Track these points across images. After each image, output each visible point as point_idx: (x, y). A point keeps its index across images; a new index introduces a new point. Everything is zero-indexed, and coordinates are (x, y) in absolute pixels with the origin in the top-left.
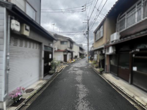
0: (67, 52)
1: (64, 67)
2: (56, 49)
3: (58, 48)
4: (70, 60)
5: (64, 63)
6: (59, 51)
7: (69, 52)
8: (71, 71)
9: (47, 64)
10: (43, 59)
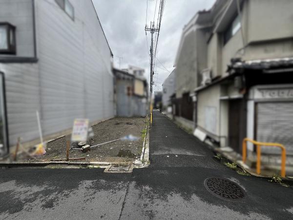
1: (85, 165)
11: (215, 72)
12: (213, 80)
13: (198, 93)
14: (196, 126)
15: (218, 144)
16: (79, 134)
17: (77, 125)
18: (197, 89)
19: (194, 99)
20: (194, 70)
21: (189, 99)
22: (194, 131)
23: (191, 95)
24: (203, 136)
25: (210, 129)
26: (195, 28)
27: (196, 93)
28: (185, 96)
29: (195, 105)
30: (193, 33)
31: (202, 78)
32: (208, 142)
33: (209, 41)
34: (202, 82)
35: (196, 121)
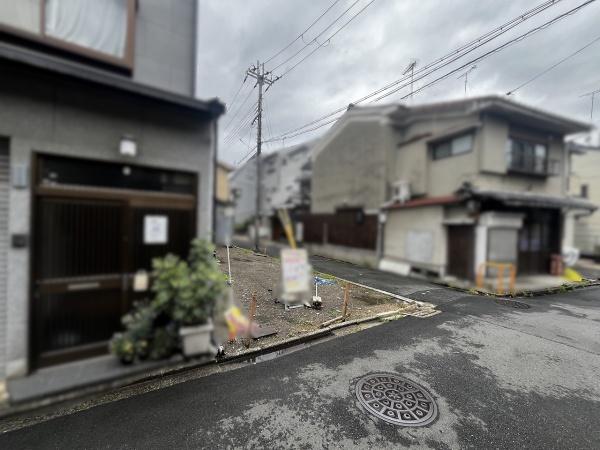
0: (471, 205)
1: (377, 319)
2: (404, 194)
3: (410, 186)
4: (511, 268)
5: (446, 285)
6: (418, 202)
7: (490, 204)
8: (296, 403)
9: (102, 282)
10: (17, 242)
11: (421, 189)
12: (415, 197)
13: (389, 210)
14: (382, 256)
15: (435, 275)
16: (295, 278)
17: (289, 261)
18: (386, 205)
19: (383, 218)
20: (378, 177)
21: (359, 216)
22: (378, 263)
23: (369, 211)
24: (404, 269)
25: (418, 258)
26: (384, 121)
27: (384, 210)
28: (343, 211)
29: (380, 227)
30: (376, 125)
31: (397, 191)
32: (414, 275)
33: (402, 145)
34: (395, 198)
35: (382, 249)
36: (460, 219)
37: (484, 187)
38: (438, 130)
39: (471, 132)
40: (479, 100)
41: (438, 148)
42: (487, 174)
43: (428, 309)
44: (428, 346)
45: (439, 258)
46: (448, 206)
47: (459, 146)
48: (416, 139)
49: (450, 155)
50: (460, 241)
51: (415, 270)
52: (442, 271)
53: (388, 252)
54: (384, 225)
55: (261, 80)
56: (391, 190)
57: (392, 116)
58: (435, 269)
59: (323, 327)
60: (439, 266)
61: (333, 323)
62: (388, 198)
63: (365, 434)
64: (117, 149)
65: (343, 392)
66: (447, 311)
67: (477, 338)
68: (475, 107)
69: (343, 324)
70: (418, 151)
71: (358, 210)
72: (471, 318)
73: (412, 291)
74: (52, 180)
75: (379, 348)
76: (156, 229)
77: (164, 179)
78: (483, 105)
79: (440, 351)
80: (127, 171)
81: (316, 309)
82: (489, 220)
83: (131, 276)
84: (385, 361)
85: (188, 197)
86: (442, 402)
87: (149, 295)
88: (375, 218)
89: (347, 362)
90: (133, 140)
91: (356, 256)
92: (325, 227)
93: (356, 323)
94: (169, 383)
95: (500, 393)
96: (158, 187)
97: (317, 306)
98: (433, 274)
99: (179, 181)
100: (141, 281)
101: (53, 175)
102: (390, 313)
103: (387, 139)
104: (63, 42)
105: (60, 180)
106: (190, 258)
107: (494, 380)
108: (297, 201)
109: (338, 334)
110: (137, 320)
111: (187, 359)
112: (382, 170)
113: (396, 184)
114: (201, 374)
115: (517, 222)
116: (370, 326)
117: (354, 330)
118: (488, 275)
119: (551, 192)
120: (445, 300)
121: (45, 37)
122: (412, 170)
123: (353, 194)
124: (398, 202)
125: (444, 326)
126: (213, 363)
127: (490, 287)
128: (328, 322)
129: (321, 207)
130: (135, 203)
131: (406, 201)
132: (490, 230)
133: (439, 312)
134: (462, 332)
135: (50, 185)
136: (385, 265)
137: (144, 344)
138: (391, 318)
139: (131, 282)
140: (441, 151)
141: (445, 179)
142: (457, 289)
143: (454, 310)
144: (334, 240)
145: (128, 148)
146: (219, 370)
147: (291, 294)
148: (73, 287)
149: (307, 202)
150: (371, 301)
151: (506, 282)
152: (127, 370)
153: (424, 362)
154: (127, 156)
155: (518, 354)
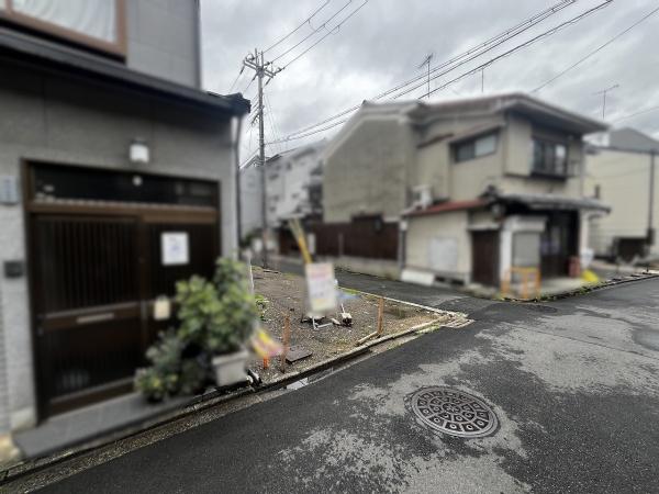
0: (496, 210)
1: (412, 333)
2: (425, 200)
3: (432, 191)
4: (534, 271)
6: (441, 208)
7: (516, 208)
8: (353, 426)
9: (117, 312)
10: (12, 270)
11: (443, 193)
12: (437, 203)
13: (410, 217)
14: (404, 267)
15: (460, 283)
16: (322, 294)
17: (315, 276)
18: (406, 211)
19: (404, 226)
20: (397, 181)
21: (378, 225)
22: (400, 273)
23: (389, 219)
24: (427, 279)
25: (442, 266)
26: (403, 120)
27: (405, 217)
28: (361, 220)
29: (400, 236)
30: (393, 125)
31: (418, 197)
32: (439, 284)
33: (422, 146)
34: (416, 204)
35: (404, 258)
36: (485, 224)
37: (509, 190)
38: (460, 130)
39: (495, 132)
40: (504, 98)
41: (461, 149)
42: (510, 176)
43: (460, 320)
44: (470, 356)
45: (463, 266)
46: (472, 211)
47: (483, 147)
48: (437, 140)
49: (473, 156)
50: (484, 247)
51: (440, 279)
52: (467, 279)
53: (410, 261)
54: (405, 233)
55: (261, 71)
56: (412, 196)
57: (412, 115)
58: (460, 277)
59: (358, 345)
60: (463, 274)
61: (369, 339)
62: (409, 205)
63: (434, 449)
64: (127, 155)
65: (400, 410)
66: (480, 319)
67: (515, 344)
68: (499, 106)
69: (380, 340)
70: (440, 153)
71: (377, 218)
72: (506, 325)
73: (440, 302)
74: (48, 194)
75: (423, 362)
76: (175, 248)
77: (179, 189)
78: (508, 104)
79: (483, 360)
80: (137, 181)
81: (347, 326)
82: (514, 225)
83: (150, 302)
84: (434, 375)
85: (208, 209)
86: (499, 410)
87: (174, 322)
88: (395, 226)
89: (395, 379)
90: (144, 144)
91: (376, 267)
92: (341, 238)
93: (392, 339)
94: (206, 418)
95: (549, 396)
96: (173, 199)
97: (347, 323)
98: (458, 283)
99: (197, 191)
100: (162, 309)
101: (49, 188)
102: (423, 325)
103: (405, 140)
104: (36, 20)
105: (57, 194)
106: (216, 279)
107: (541, 385)
108: (307, 210)
109: (376, 351)
110: (165, 352)
111: (223, 390)
112: (402, 175)
113: (416, 189)
114: (239, 405)
115: (538, 225)
116: (407, 340)
117: (391, 345)
118: (513, 281)
119: (571, 194)
120: (475, 309)
121: (13, 13)
122: (434, 172)
123: (370, 200)
124: (419, 208)
125: (480, 335)
126: (250, 393)
127: (515, 293)
128: (363, 339)
129: (334, 215)
130: (148, 219)
131: (429, 207)
132: (515, 235)
133: (471, 321)
134: (499, 340)
135: (46, 200)
136: (407, 276)
137: (174, 378)
138: (427, 330)
139: (151, 310)
140: (463, 152)
141: (468, 182)
142: (483, 297)
143: (487, 319)
144: (351, 251)
145: (140, 153)
146: (259, 399)
147: (317, 312)
148: (82, 320)
149: (318, 211)
150: (401, 315)
151: (530, 287)
152: (157, 409)
153: (471, 372)
154: (139, 163)
155: (558, 358)
